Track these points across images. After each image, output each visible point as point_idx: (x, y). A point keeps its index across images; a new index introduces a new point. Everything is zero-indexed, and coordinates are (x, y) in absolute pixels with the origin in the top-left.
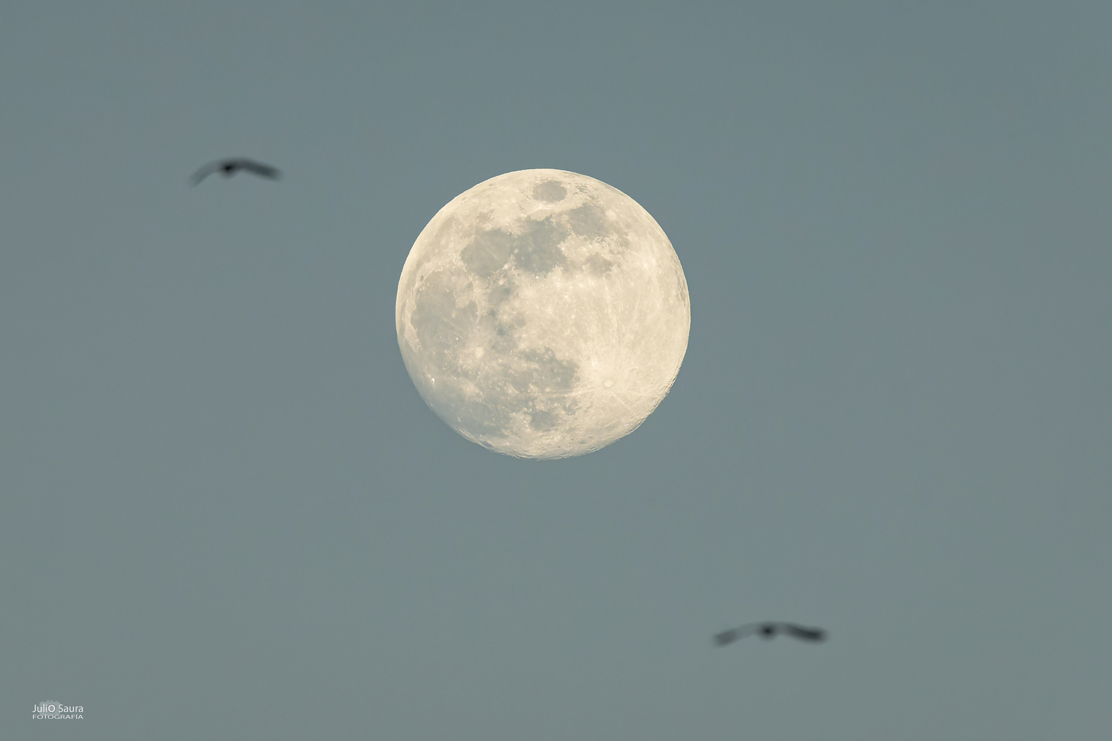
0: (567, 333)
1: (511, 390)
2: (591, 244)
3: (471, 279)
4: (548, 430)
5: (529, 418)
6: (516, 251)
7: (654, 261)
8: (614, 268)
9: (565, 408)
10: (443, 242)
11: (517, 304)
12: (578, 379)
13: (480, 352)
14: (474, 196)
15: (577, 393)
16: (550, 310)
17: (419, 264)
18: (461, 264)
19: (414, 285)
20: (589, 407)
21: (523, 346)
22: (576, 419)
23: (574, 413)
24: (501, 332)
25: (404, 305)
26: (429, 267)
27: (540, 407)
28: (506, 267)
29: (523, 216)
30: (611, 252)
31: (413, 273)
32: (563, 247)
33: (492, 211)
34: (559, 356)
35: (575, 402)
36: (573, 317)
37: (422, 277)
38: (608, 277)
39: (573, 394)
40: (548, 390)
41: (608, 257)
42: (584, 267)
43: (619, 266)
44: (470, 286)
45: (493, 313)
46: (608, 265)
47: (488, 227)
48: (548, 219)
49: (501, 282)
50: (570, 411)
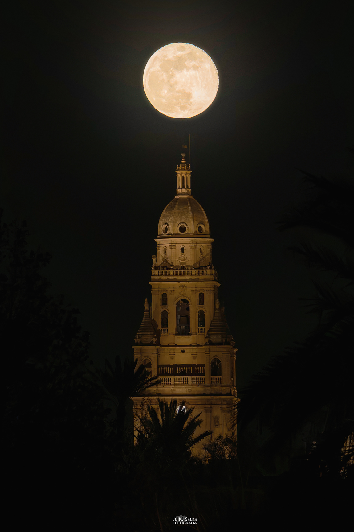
0: (188, 85)
1: (174, 101)
2: (193, 62)
3: (163, 73)
4: (184, 110)
5: (179, 108)
6: (174, 65)
7: (209, 65)
8: (199, 68)
9: (188, 105)
10: (155, 63)
11: (175, 79)
12: (192, 97)
13: (166, 92)
14: (162, 51)
15: (191, 100)
16: (183, 80)
17: (149, 69)
18: (160, 69)
19: (148, 74)
20: (195, 104)
21: (177, 89)
22: (191, 107)
23: (191, 105)
24: (171, 86)
25: (146, 80)
26: (152, 70)
27: (182, 104)
28: (171, 69)
29: (175, 55)
30: (198, 64)
31: (147, 72)
32: (186, 63)
33: (167, 55)
34: (186, 91)
35: (191, 103)
36: (189, 81)
37: (150, 73)
38: (198, 70)
39: (190, 101)
40: (184, 100)
41: (198, 65)
42: (191, 68)
43: (200, 67)
44: (162, 75)
45: (169, 81)
46: (198, 67)
47: (166, 59)
48: (181, 56)
49: (170, 73)
50: (190, 105)
